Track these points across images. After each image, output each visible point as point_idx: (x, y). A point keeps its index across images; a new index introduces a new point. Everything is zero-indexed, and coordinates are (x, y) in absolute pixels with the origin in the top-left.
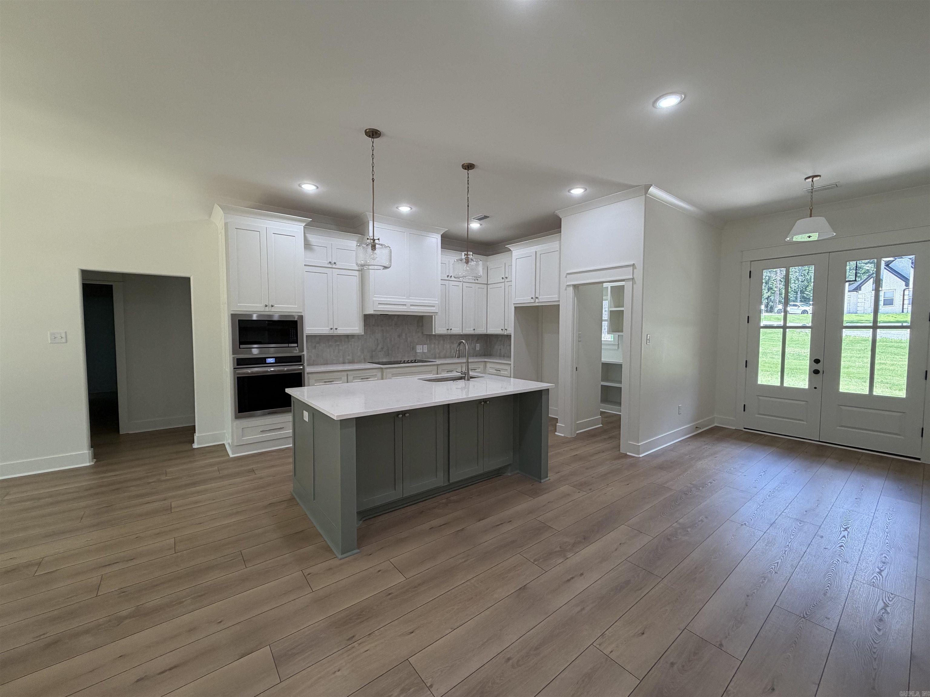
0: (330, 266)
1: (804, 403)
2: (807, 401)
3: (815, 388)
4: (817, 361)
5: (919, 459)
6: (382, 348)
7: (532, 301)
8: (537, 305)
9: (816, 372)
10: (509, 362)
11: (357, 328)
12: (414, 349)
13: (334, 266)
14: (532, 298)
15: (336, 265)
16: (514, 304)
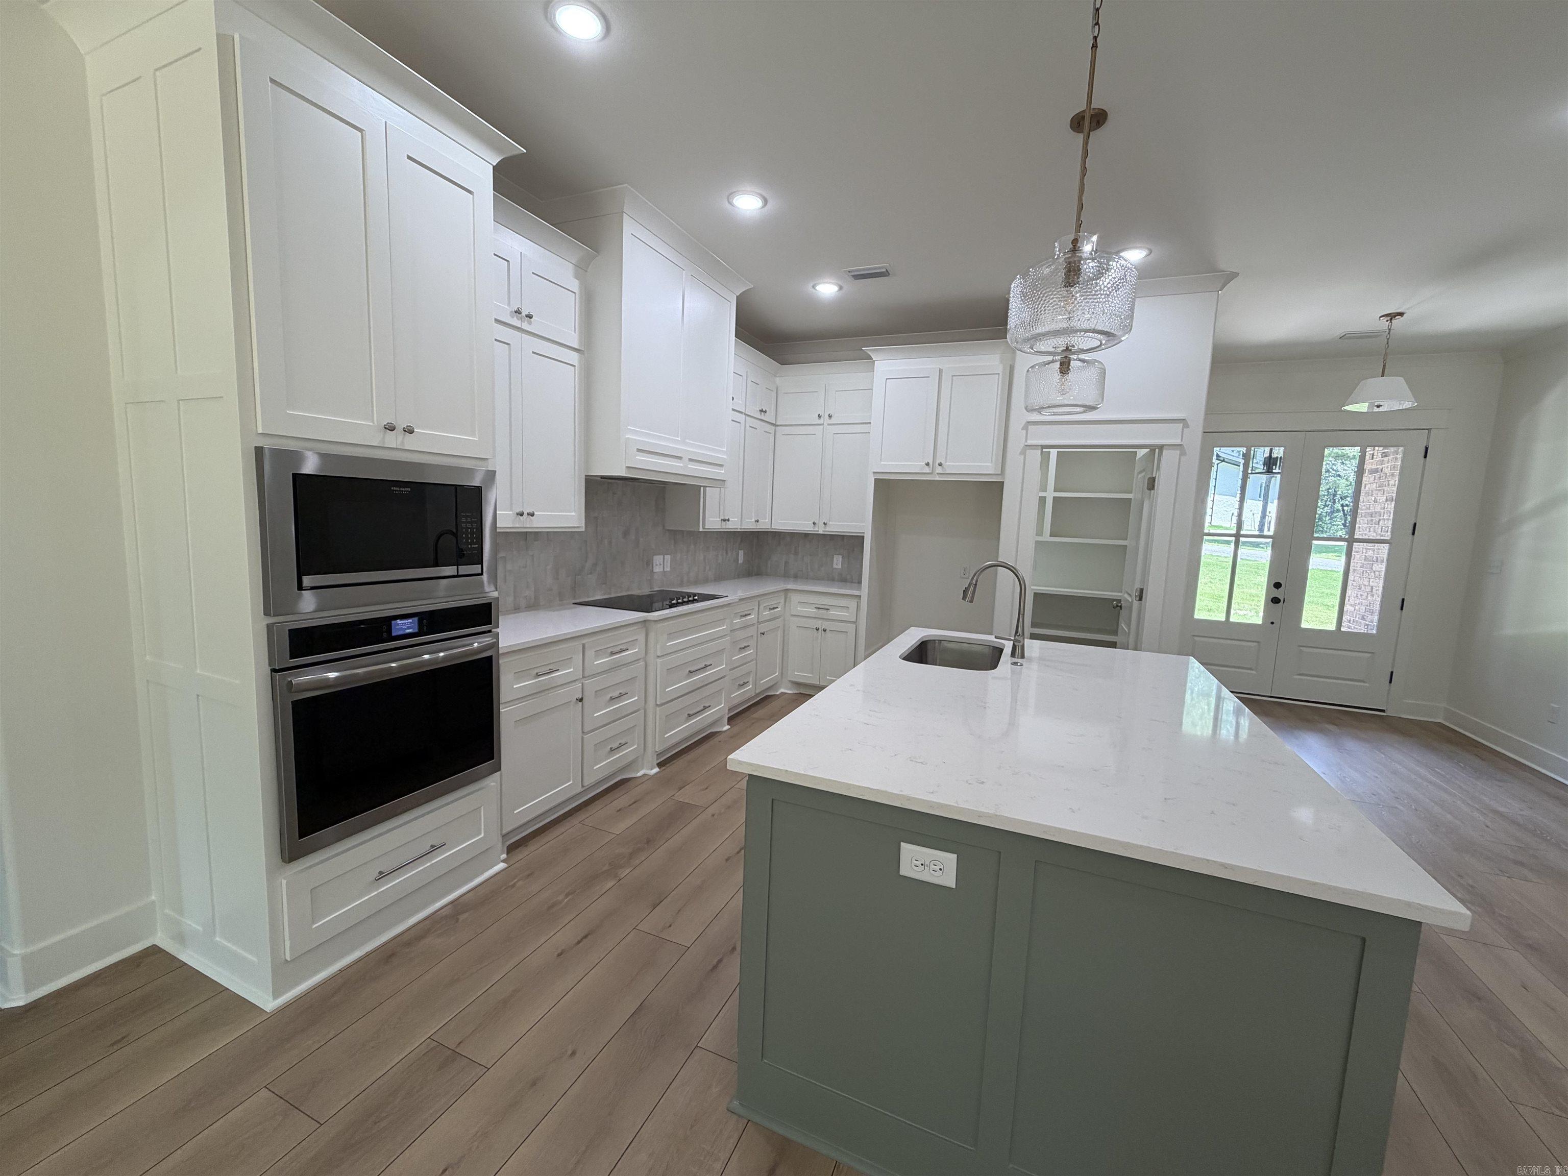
0: (515, 322)
1: (1255, 644)
2: (1258, 642)
3: (1272, 623)
4: (1277, 585)
5: (1383, 711)
6: (595, 565)
7: (927, 470)
8: (937, 478)
9: (1276, 600)
10: (856, 593)
11: (573, 514)
12: (649, 563)
13: (525, 326)
14: (928, 464)
15: (530, 323)
16: (874, 473)
